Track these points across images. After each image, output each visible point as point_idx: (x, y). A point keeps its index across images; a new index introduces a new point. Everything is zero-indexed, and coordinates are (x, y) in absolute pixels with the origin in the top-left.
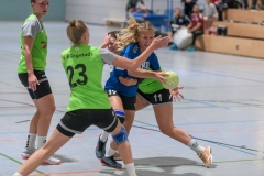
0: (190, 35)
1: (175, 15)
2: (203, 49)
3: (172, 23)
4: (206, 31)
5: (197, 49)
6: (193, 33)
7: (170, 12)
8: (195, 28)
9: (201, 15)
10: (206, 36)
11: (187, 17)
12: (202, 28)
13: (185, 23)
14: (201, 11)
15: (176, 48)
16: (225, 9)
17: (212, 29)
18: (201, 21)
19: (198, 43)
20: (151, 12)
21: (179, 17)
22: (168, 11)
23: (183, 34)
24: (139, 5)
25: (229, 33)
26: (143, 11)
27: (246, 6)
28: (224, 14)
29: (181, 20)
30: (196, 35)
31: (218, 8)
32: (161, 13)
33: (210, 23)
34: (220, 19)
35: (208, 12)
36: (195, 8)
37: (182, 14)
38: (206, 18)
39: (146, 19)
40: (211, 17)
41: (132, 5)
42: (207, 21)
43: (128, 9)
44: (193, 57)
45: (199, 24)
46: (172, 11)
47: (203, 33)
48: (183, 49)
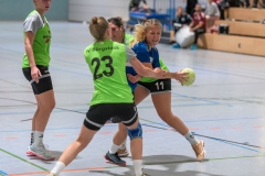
0: (193, 34)
1: (177, 14)
2: (205, 48)
3: (174, 22)
4: (208, 30)
5: (199, 47)
6: (195, 31)
7: (172, 11)
8: (197, 27)
9: (203, 14)
10: (208, 35)
11: (189, 16)
12: (204, 27)
13: (187, 22)
14: (203, 10)
15: (178, 47)
16: (227, 8)
17: (214, 28)
18: (203, 19)
19: (200, 42)
20: (153, 11)
21: (182, 16)
22: (170, 10)
23: (186, 33)
24: (142, 4)
25: (231, 31)
26: (146, 11)
27: (248, 5)
28: (226, 13)
29: (183, 19)
30: (199, 34)
31: (219, 7)
32: (163, 12)
33: (212, 22)
34: (222, 17)
35: (210, 11)
36: (197, 7)
37: (184, 13)
38: (208, 17)
39: (149, 18)
40: (212, 15)
41: (135, 5)
42: (209, 20)
43: (131, 8)
44: (195, 56)
45: (201, 23)
46: (174, 11)
47: (205, 32)
48: (185, 48)
